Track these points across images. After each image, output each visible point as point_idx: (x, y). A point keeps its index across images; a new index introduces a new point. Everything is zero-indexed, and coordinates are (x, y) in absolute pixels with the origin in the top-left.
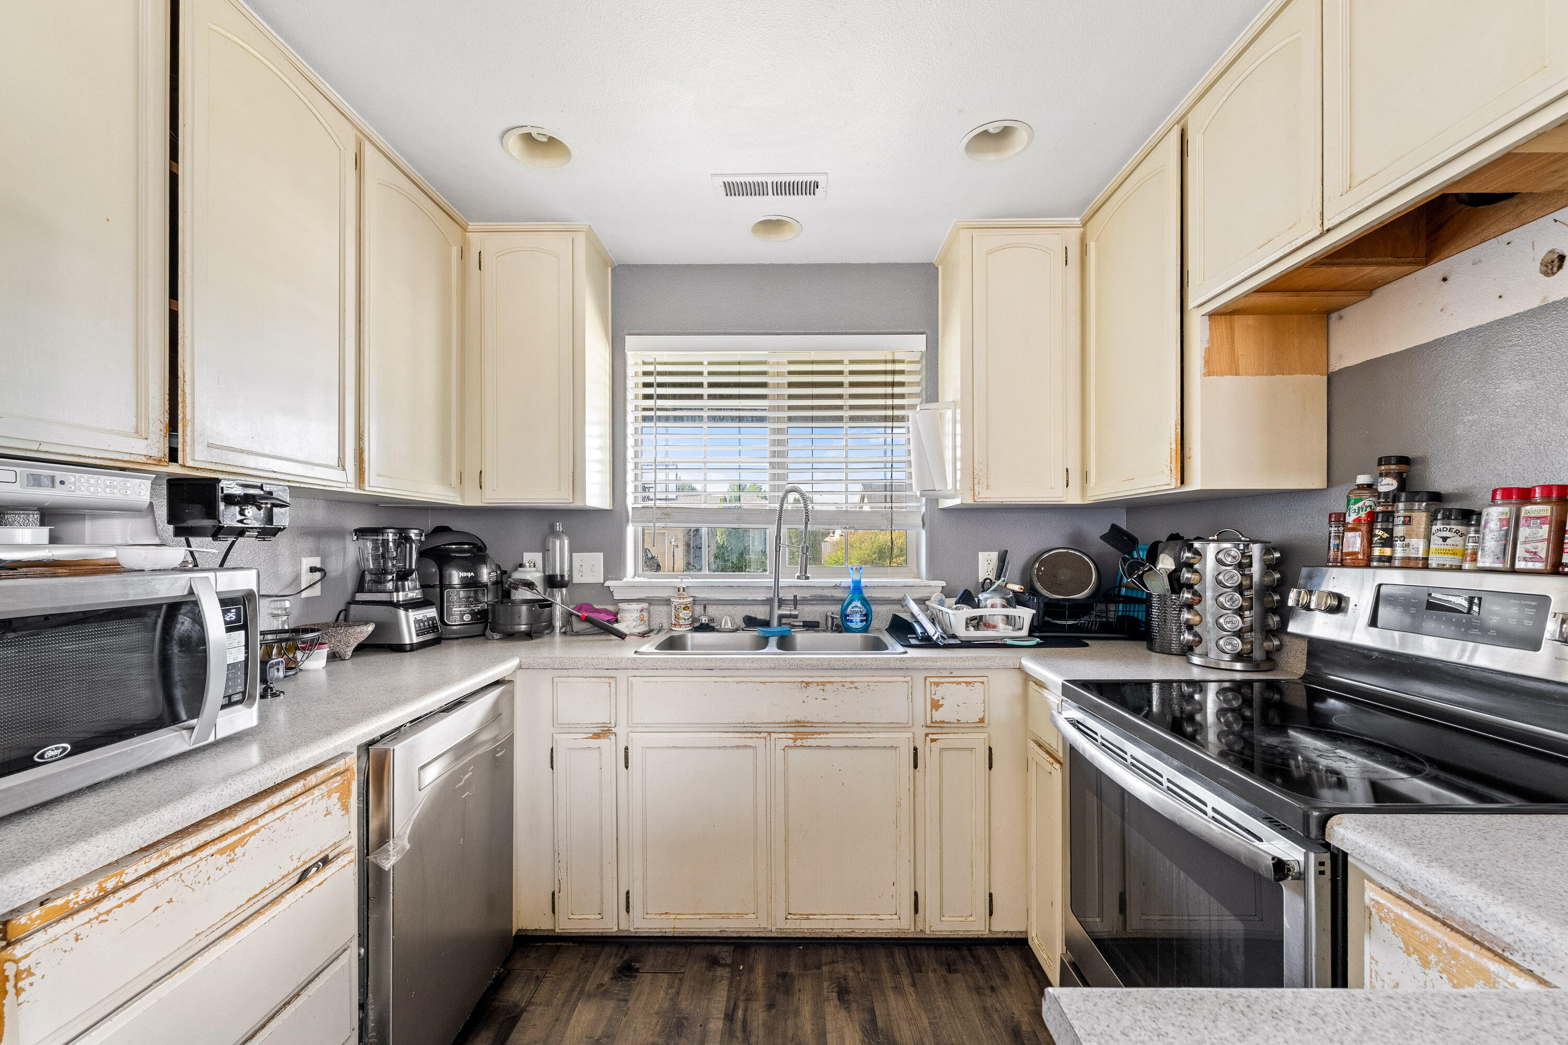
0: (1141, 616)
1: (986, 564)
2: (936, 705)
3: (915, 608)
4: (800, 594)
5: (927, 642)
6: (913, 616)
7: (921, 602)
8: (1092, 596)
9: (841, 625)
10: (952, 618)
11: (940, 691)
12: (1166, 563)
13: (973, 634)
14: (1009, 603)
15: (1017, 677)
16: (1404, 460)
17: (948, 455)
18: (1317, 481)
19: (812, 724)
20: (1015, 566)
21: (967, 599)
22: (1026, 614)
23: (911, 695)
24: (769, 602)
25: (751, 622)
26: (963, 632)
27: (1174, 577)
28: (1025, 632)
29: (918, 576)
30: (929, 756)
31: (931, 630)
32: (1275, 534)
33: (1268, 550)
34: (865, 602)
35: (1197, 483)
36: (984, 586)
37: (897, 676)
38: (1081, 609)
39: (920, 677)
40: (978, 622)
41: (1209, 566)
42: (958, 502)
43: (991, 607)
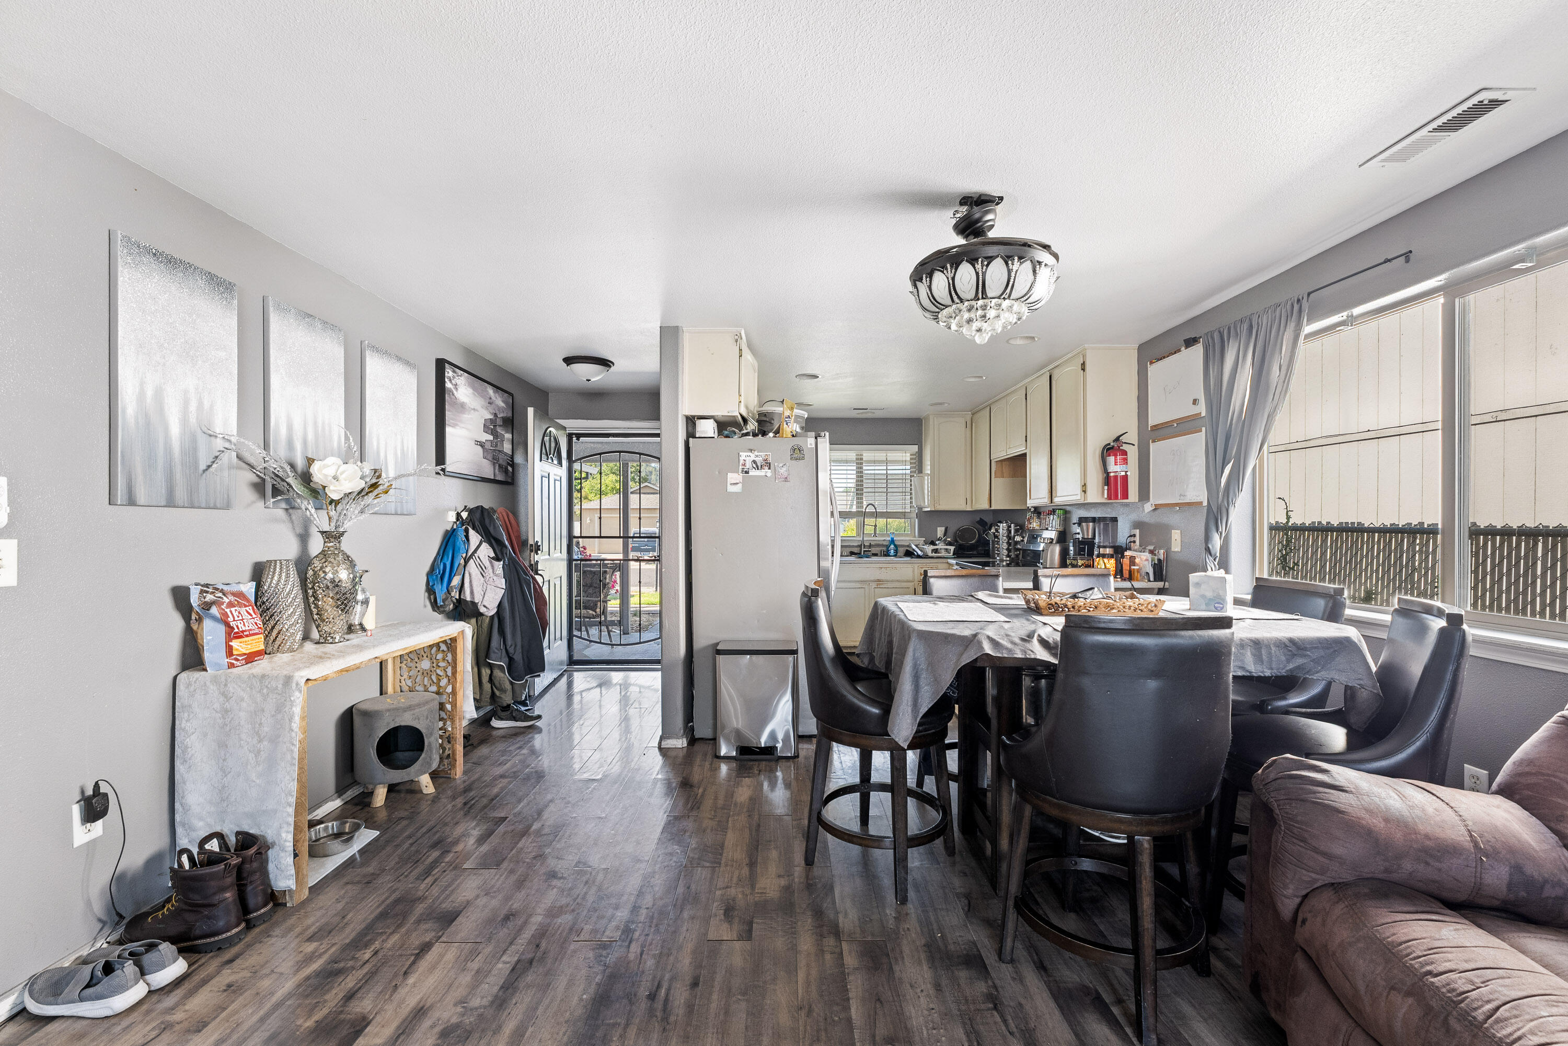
0: (986, 549)
1: (940, 531)
3: (914, 547)
4: (873, 543)
5: (919, 557)
6: (913, 550)
7: (916, 546)
8: (977, 542)
9: (887, 554)
10: (927, 550)
11: (923, 570)
12: (993, 530)
13: (934, 554)
14: (947, 544)
15: (948, 566)
17: (926, 492)
18: (1024, 507)
19: (882, 581)
20: (951, 532)
21: (933, 543)
22: (952, 548)
23: (914, 572)
24: (860, 546)
25: (852, 553)
26: (930, 554)
27: (995, 534)
28: (952, 554)
29: (915, 536)
31: (920, 553)
32: (1019, 521)
34: (895, 546)
35: (993, 508)
36: (939, 539)
37: (910, 566)
38: (972, 547)
39: (916, 566)
40: (936, 551)
41: (1001, 531)
42: (929, 509)
43: (941, 546)
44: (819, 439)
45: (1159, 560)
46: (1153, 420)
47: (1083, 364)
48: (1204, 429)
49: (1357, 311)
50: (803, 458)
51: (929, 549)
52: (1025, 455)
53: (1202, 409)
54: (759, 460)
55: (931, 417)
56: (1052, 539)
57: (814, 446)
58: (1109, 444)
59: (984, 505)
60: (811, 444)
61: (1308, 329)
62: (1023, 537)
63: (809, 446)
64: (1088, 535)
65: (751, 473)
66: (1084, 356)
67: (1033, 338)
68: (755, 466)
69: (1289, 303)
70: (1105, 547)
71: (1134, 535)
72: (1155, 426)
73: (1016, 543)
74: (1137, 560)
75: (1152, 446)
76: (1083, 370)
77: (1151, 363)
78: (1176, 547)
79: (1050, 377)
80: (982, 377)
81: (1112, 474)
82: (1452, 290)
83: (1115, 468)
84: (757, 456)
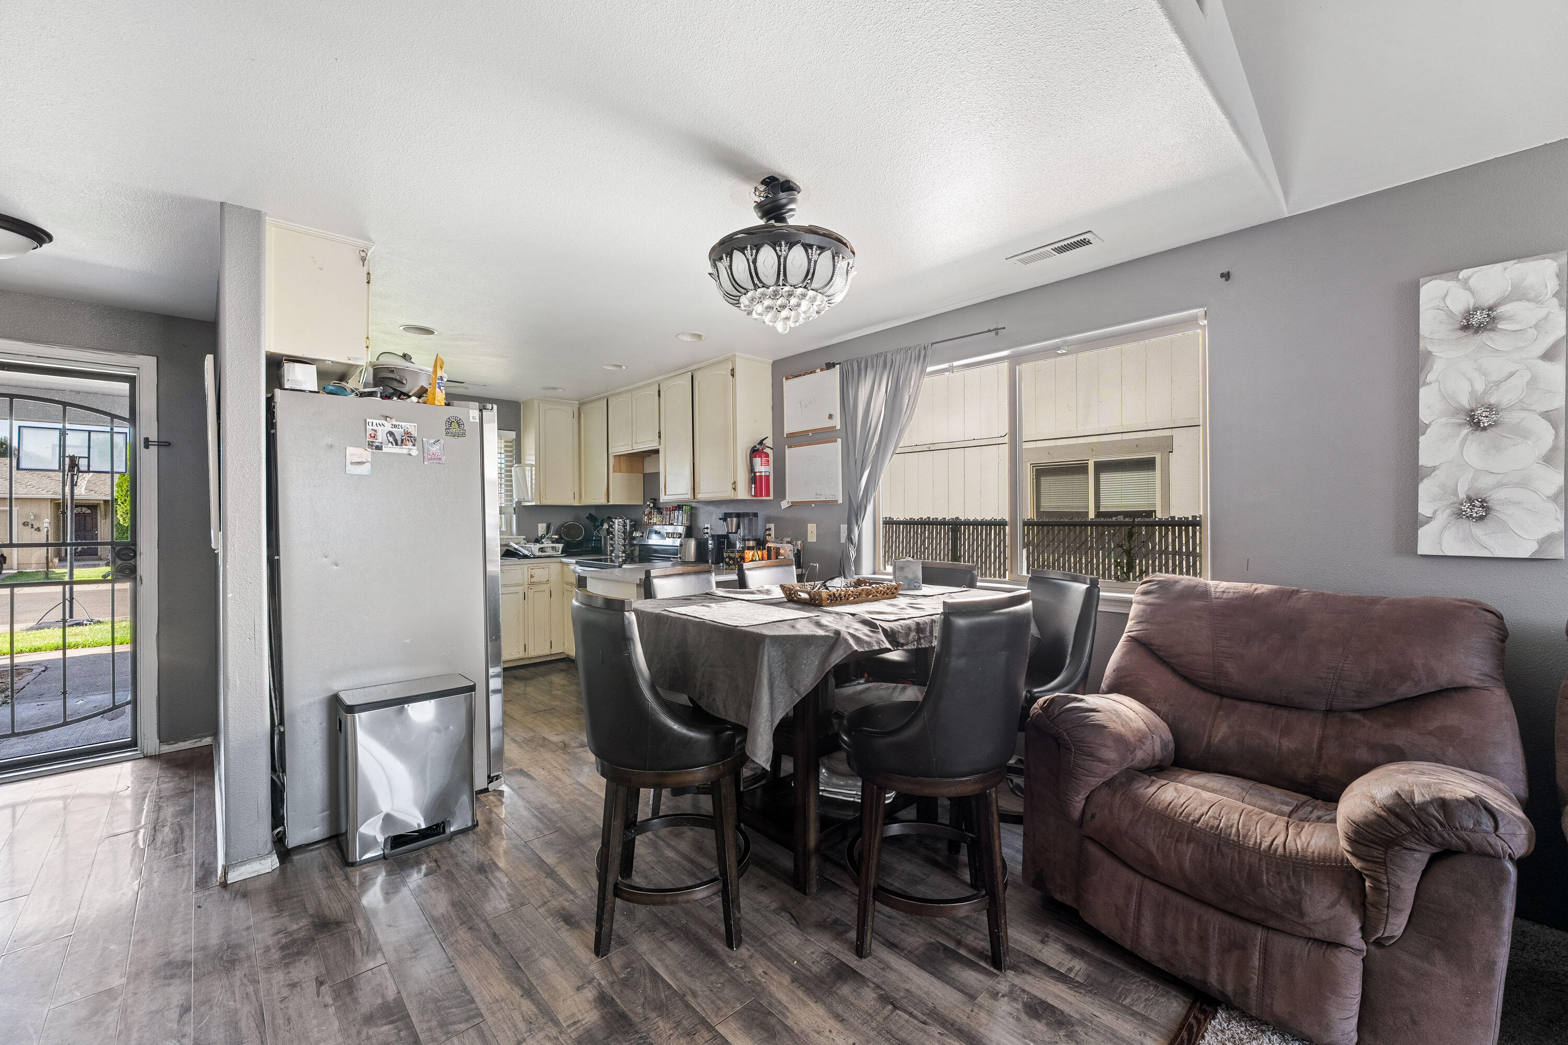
0: (599, 546)
1: (541, 528)
2: (532, 576)
3: (516, 546)
5: (526, 557)
6: (515, 549)
7: (519, 545)
10: (533, 549)
11: (533, 572)
12: (606, 526)
13: (541, 554)
14: (553, 542)
15: (559, 565)
16: (655, 499)
17: (529, 485)
18: (641, 503)
20: (554, 529)
21: (538, 541)
22: (560, 546)
23: (523, 574)
26: (537, 553)
27: (608, 530)
28: (560, 552)
29: (511, 534)
30: (530, 595)
31: (526, 552)
32: (634, 517)
33: (631, 522)
35: (611, 503)
36: (542, 537)
37: (518, 567)
38: (579, 544)
39: (526, 567)
40: (542, 550)
41: (616, 526)
42: (534, 504)
43: (547, 544)
44: (484, 412)
45: (798, 550)
46: (789, 428)
47: (733, 370)
48: (839, 440)
49: (956, 364)
50: (464, 435)
51: (535, 548)
52: (657, 452)
53: (837, 423)
54: (398, 432)
55: (536, 402)
56: (681, 534)
57: (478, 420)
58: (755, 447)
59: (602, 501)
60: (473, 418)
61: (929, 369)
62: (643, 533)
63: (471, 420)
64: (732, 529)
65: (385, 450)
66: (734, 363)
67: (699, 336)
68: (391, 439)
69: (918, 349)
70: (749, 540)
71: (769, 529)
72: (791, 434)
73: (634, 538)
74: (782, 551)
75: (788, 451)
76: (733, 375)
77: (787, 378)
78: (812, 538)
79: (692, 376)
80: (620, 366)
81: (758, 474)
82: (1015, 360)
83: (761, 468)
84: (395, 426)
